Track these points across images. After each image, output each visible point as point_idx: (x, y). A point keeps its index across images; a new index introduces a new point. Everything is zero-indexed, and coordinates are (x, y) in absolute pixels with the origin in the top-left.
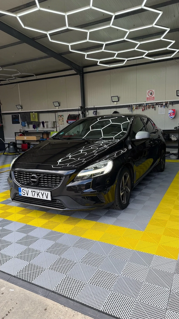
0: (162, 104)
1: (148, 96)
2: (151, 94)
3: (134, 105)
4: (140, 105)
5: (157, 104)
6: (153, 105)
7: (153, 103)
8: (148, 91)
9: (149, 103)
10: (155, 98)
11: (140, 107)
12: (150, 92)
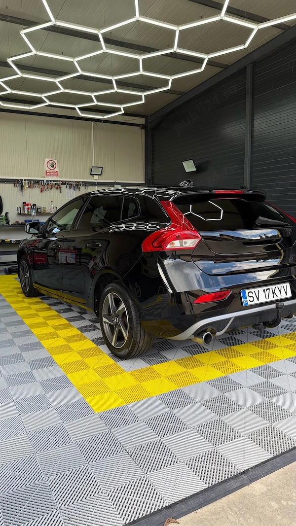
0: (71, 185)
1: (47, 169)
2: (52, 166)
3: (25, 180)
4: (37, 182)
5: (64, 183)
6: (58, 185)
7: (58, 181)
8: (47, 161)
9: (51, 181)
10: (58, 172)
11: (36, 185)
12: (51, 162)
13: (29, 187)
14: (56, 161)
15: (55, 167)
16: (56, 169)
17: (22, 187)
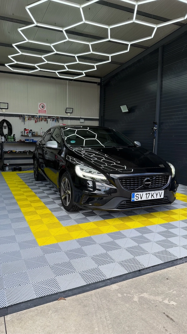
0: (54, 118)
1: (39, 109)
2: (43, 107)
3: (26, 115)
4: (33, 117)
5: (49, 117)
6: (46, 119)
7: (46, 116)
8: (39, 104)
9: (42, 116)
10: (46, 111)
11: (33, 119)
12: (42, 105)
13: (28, 119)
14: (45, 104)
15: (44, 107)
16: (45, 109)
17: (24, 119)
